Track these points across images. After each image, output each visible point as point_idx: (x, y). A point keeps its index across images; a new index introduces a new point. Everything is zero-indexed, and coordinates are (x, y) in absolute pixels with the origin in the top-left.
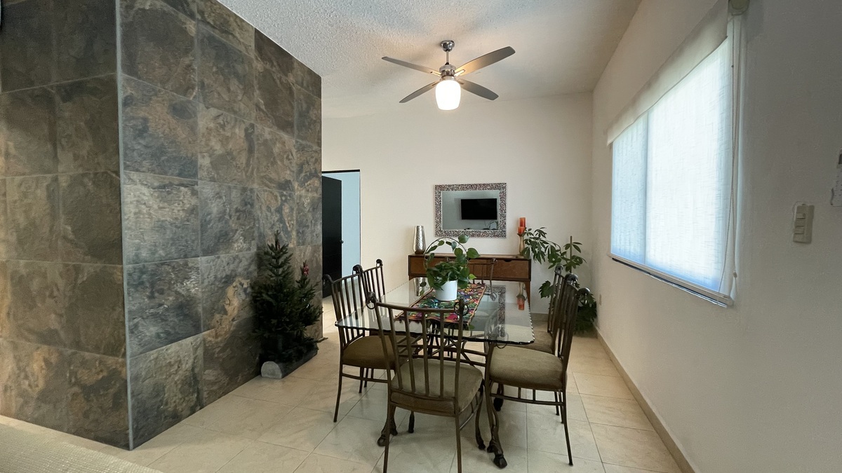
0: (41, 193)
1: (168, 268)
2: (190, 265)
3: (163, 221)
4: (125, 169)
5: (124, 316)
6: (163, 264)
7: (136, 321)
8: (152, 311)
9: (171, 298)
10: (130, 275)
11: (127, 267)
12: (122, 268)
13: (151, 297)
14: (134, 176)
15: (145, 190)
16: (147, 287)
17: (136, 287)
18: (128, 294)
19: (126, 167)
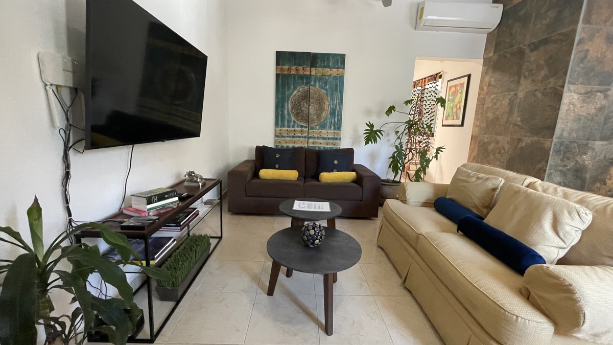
0: (506, 102)
1: (575, 145)
2: (590, 145)
3: (581, 115)
4: (568, 84)
5: (546, 167)
6: (573, 142)
7: (552, 171)
8: (561, 168)
9: (572, 164)
10: (555, 145)
11: (555, 140)
12: (552, 141)
13: (562, 160)
14: (572, 87)
15: (576, 96)
16: (561, 154)
17: (556, 152)
18: (552, 155)
19: (570, 82)
